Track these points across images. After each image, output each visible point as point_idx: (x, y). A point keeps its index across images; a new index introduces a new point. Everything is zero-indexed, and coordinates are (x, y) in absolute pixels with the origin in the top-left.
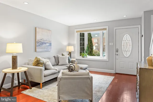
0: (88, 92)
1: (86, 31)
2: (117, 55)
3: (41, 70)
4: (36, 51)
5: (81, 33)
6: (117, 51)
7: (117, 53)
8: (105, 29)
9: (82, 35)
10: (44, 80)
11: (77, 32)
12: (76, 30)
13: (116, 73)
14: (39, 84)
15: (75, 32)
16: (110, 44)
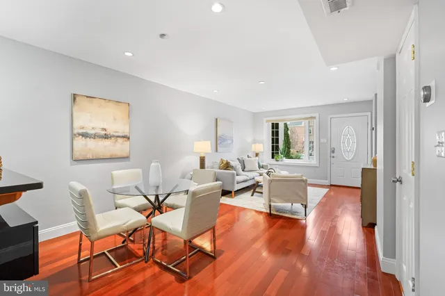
0: (303, 196)
1: (282, 120)
2: (333, 157)
3: (233, 174)
4: (217, 151)
5: (273, 124)
6: (333, 152)
7: (332, 155)
8: (314, 118)
9: (275, 126)
10: (237, 187)
11: (267, 121)
12: (265, 119)
13: (331, 185)
14: (231, 192)
15: (265, 122)
16: (322, 140)
